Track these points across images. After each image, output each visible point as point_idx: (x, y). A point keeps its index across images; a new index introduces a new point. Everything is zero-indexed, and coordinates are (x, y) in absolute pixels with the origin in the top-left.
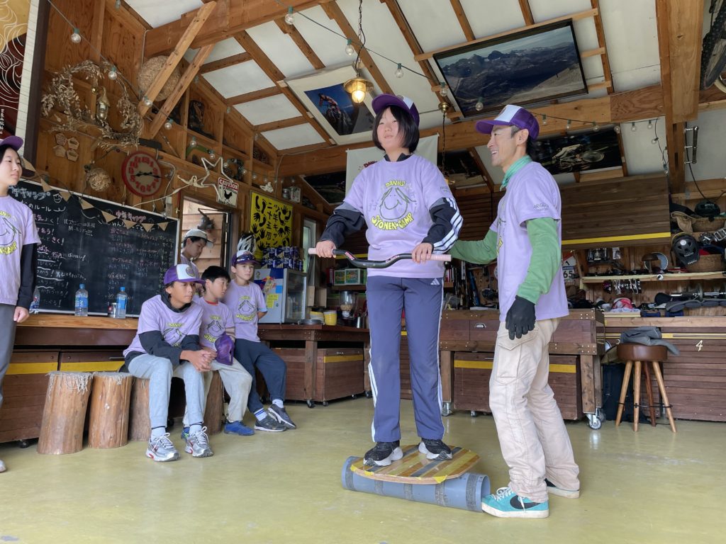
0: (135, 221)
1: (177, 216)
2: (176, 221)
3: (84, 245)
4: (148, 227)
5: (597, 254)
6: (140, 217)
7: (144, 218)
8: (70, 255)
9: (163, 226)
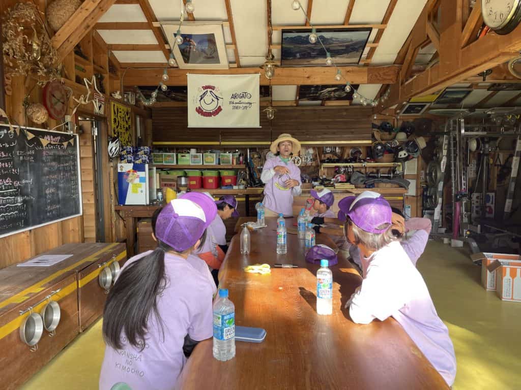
1: (76, 132)
2: (76, 136)
3: (30, 170)
5: (328, 149)
6: (58, 138)
8: (24, 182)
9: (72, 142)
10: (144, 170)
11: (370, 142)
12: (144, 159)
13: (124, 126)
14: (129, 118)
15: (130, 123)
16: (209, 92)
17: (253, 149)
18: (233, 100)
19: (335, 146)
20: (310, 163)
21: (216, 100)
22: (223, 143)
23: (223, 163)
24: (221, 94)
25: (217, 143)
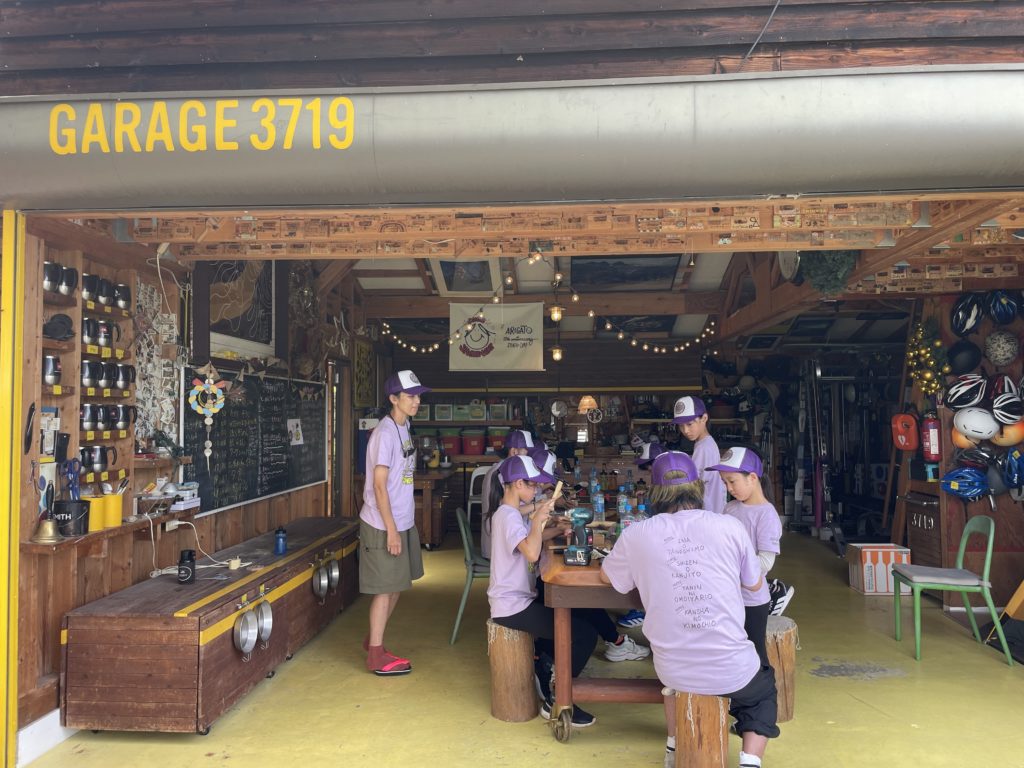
0: (310, 393)
4: (316, 396)
5: (641, 398)
7: (314, 389)
9: (322, 393)
11: (700, 388)
13: (366, 369)
15: (371, 365)
16: (477, 326)
17: (533, 398)
18: (508, 335)
19: (651, 394)
20: (616, 418)
21: (486, 336)
22: (490, 390)
23: (495, 417)
24: (493, 328)
25: (484, 390)
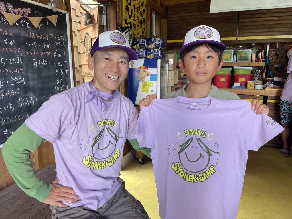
0: (18, 14)
1: (64, 7)
2: (65, 14)
4: (36, 21)
6: (24, 9)
7: (29, 10)
9: (53, 19)
10: (156, 67)
12: (156, 53)
13: (138, 17)
14: (144, 10)
15: (145, 16)
17: (273, 45)
22: (239, 38)
23: (240, 60)
25: (234, 39)
